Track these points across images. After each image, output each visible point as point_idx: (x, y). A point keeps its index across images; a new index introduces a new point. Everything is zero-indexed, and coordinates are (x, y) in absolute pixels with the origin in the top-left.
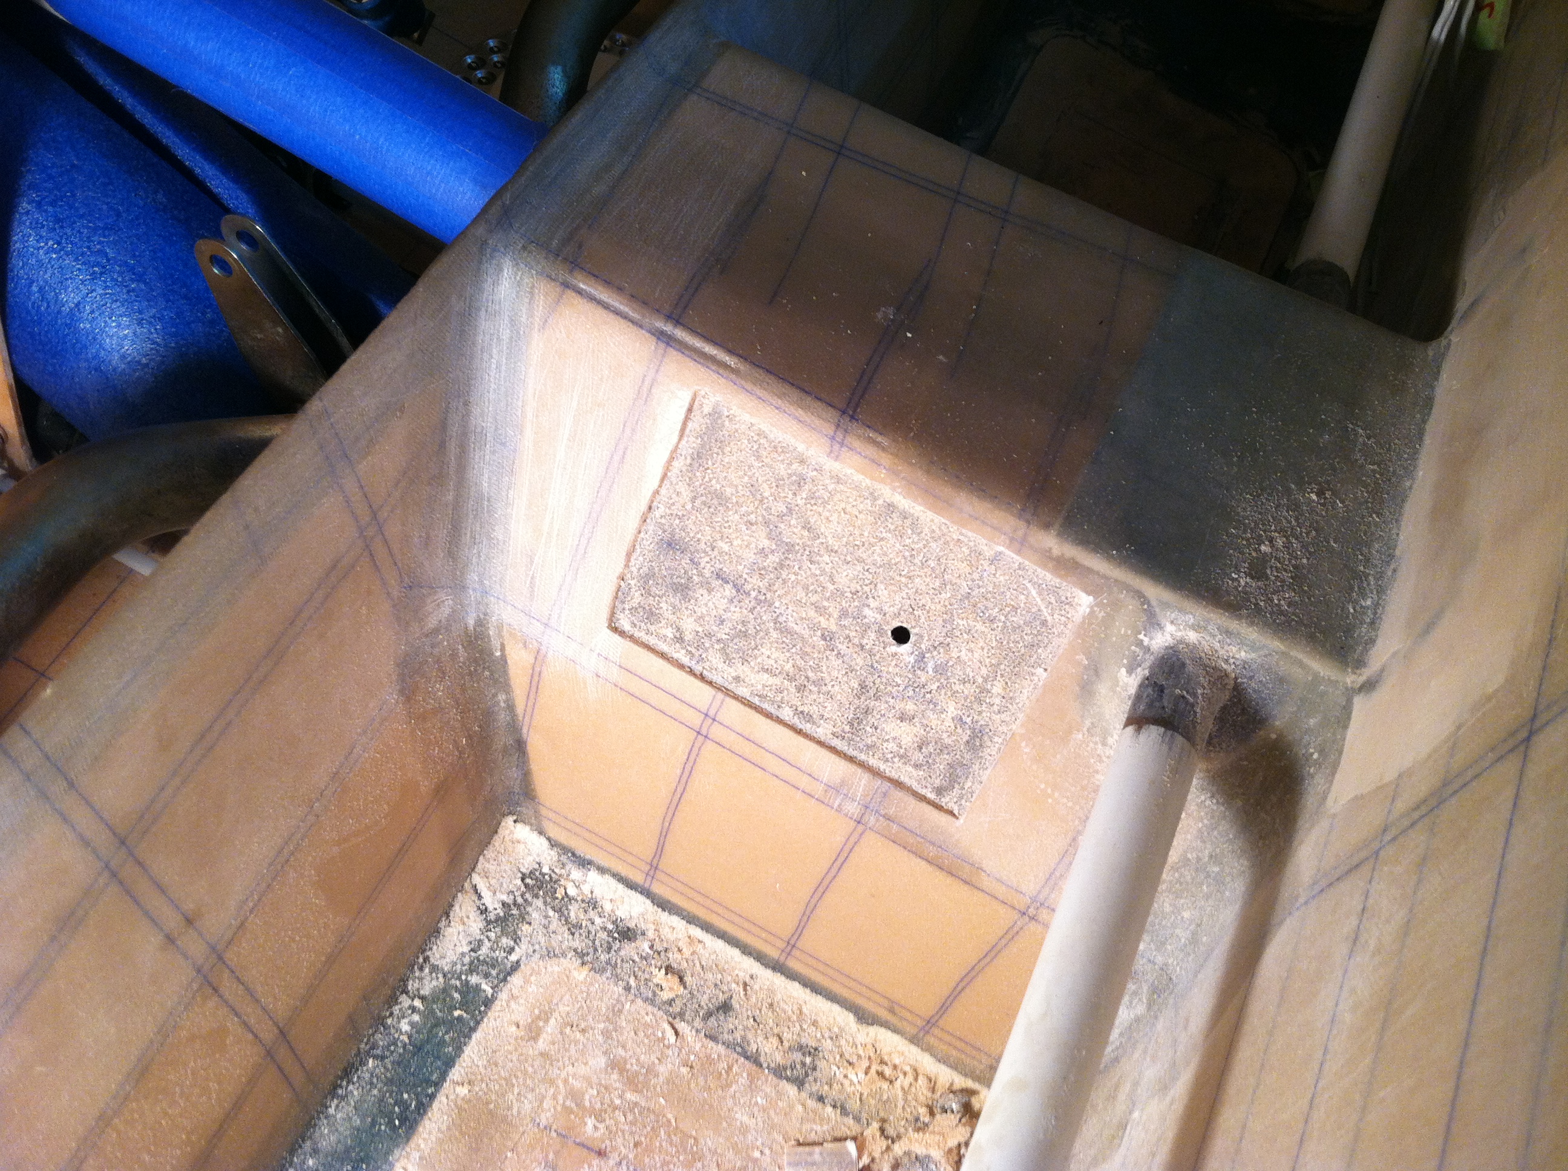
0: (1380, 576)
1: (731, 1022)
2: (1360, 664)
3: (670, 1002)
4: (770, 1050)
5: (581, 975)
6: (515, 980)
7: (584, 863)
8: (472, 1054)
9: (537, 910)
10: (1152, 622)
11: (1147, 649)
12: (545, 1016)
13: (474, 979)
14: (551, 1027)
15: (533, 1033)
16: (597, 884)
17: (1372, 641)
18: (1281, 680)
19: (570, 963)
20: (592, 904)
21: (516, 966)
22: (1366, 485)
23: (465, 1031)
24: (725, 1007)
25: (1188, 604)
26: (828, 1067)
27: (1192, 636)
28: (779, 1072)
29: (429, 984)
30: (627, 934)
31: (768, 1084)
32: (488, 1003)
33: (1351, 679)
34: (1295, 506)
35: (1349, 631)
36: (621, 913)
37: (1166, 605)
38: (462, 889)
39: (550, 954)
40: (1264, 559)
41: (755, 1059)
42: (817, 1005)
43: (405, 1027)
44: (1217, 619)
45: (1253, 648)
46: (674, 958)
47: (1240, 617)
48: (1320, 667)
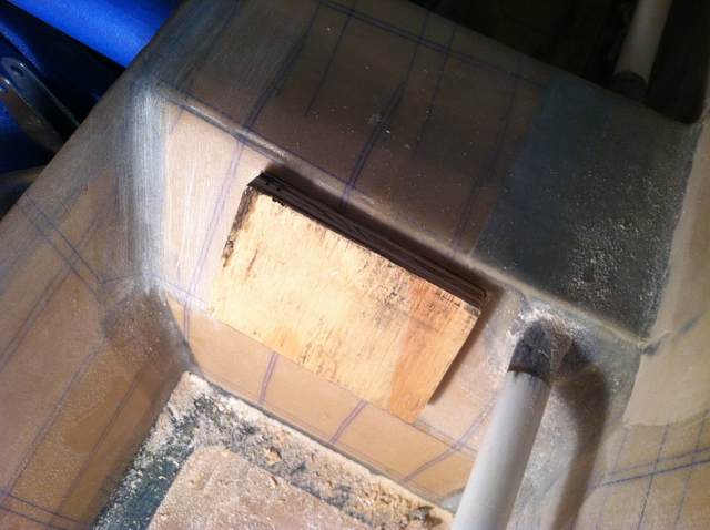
0: (659, 277)
1: (305, 476)
2: (645, 335)
3: (273, 467)
4: (325, 489)
5: (226, 454)
6: (191, 458)
7: (227, 394)
8: (169, 498)
9: (203, 420)
10: (526, 308)
11: (523, 322)
12: (207, 477)
13: (169, 459)
14: (210, 483)
15: (201, 486)
16: (233, 404)
17: (653, 320)
18: (600, 341)
19: (220, 447)
20: (232, 415)
21: (191, 451)
22: (652, 218)
23: (165, 486)
24: (302, 468)
25: (547, 298)
26: (356, 498)
27: (549, 317)
28: (329, 501)
29: (145, 462)
30: (250, 430)
31: (324, 507)
32: (177, 471)
33: (640, 344)
34: (611, 233)
35: (639, 312)
36: (247, 420)
37: (534, 299)
38: (162, 411)
39: (210, 443)
40: (592, 268)
41: (317, 495)
42: (349, 465)
43: (134, 486)
44: (564, 307)
45: (584, 324)
46: (275, 442)
47: (577, 306)
48: (622, 335)
